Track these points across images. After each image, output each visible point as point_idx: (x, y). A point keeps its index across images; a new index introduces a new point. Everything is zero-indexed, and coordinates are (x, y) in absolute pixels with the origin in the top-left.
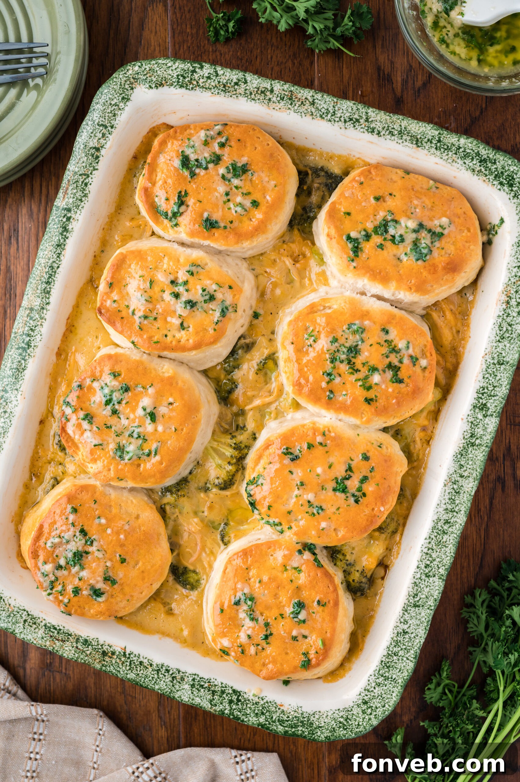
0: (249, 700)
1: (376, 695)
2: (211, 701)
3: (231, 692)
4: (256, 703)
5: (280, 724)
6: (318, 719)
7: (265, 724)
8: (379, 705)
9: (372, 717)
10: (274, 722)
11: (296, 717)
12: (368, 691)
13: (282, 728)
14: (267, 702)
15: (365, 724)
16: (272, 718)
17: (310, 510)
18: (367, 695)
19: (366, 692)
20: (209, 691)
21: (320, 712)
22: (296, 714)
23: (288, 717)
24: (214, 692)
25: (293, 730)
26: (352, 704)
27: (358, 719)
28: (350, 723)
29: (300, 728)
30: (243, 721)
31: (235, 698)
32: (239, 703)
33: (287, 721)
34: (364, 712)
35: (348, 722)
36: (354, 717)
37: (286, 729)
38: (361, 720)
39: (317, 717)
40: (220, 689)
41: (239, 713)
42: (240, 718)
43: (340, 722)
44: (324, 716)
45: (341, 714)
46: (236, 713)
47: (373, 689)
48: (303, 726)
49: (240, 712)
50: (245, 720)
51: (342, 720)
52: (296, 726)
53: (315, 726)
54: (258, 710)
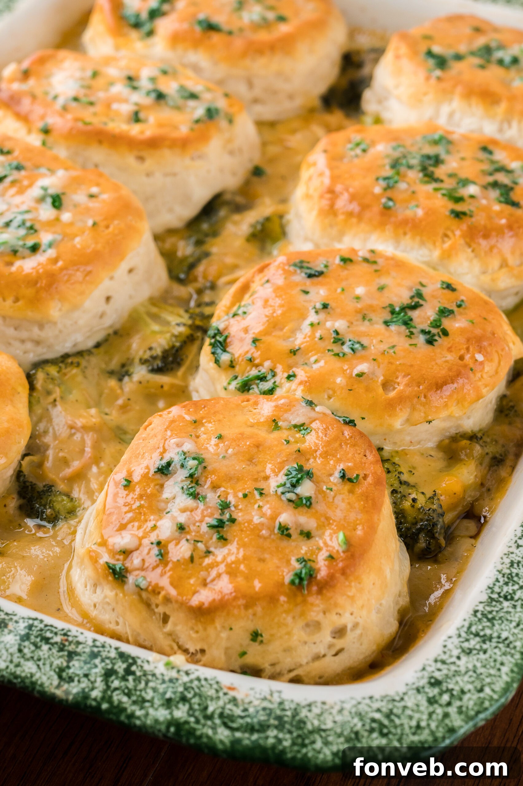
0: (154, 675)
1: (463, 669)
2: (60, 672)
3: (113, 654)
4: (171, 681)
5: (225, 725)
6: (319, 715)
7: (187, 722)
8: (470, 687)
9: (452, 710)
10: (210, 717)
11: (264, 709)
12: (443, 662)
13: (227, 732)
14: (198, 679)
15: (433, 725)
16: (206, 708)
17: (336, 349)
18: (439, 670)
19: (439, 665)
20: (61, 650)
21: (324, 703)
22: (266, 704)
23: (245, 710)
24: (71, 655)
25: (255, 737)
26: (402, 689)
27: (417, 716)
28: (397, 721)
29: (272, 733)
30: (132, 716)
31: (120, 667)
32: (131, 678)
33: (242, 717)
34: (432, 701)
35: (392, 721)
36: (408, 712)
37: (238, 735)
38: (425, 717)
39: (316, 710)
40: (87, 650)
41: (125, 699)
42: (125, 709)
43: (373, 720)
44: (335, 711)
45: (376, 705)
46: (117, 697)
47: (454, 659)
48: (280, 727)
49: (129, 695)
50: (139, 713)
51: (377, 716)
52: (263, 727)
53: (309, 727)
54: (175, 693)
